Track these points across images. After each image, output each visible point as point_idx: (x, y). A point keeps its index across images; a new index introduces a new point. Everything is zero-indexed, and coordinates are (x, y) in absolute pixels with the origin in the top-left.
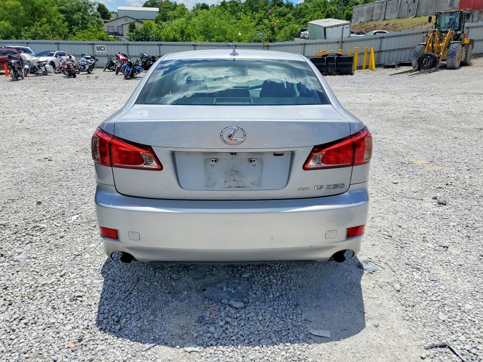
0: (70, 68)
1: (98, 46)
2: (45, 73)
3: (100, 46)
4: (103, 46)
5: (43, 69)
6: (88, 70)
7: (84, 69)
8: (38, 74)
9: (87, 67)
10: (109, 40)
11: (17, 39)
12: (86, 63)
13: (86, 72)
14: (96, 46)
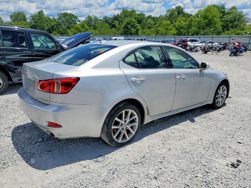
0: (205, 49)
1: (233, 38)
2: (196, 51)
3: (234, 38)
4: (236, 38)
5: (196, 49)
6: (218, 50)
7: (215, 50)
8: (192, 51)
9: (218, 49)
10: (242, 35)
11: (197, 35)
12: (217, 47)
13: (217, 51)
14: (232, 38)
